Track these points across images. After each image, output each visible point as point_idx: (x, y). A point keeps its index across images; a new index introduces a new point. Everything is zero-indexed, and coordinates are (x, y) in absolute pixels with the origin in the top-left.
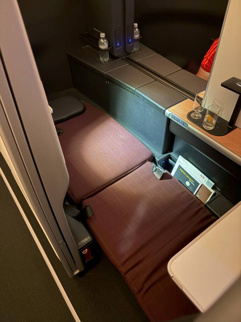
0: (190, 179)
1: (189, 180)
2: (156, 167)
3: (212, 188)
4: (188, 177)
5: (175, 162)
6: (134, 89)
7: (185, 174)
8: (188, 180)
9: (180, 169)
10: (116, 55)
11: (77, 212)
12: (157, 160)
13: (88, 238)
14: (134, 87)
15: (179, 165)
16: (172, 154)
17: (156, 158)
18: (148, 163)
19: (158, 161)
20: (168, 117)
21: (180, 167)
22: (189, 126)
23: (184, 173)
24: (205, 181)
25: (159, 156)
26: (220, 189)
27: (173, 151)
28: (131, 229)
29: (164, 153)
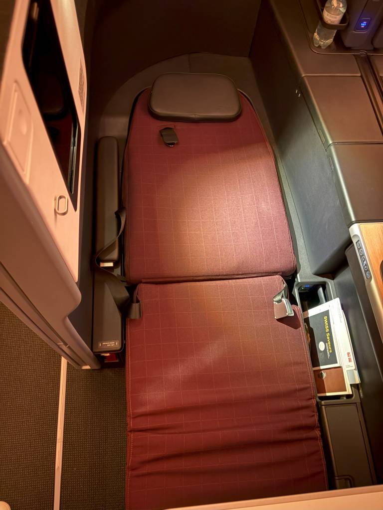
0: (329, 343)
1: (327, 344)
2: (282, 297)
3: (351, 385)
4: (328, 338)
5: (327, 300)
6: (331, 142)
7: (327, 330)
8: (325, 342)
9: (326, 318)
10: (347, 43)
11: (125, 294)
12: (298, 279)
13: (115, 344)
14: (332, 139)
15: (328, 311)
16: (331, 284)
17: (298, 275)
18: (278, 278)
19: (299, 283)
20: (352, 236)
21: (327, 313)
22: (373, 282)
23: (327, 327)
24: (349, 366)
25: (306, 275)
26: (363, 394)
27: (336, 280)
28: (179, 372)
29: (318, 274)
